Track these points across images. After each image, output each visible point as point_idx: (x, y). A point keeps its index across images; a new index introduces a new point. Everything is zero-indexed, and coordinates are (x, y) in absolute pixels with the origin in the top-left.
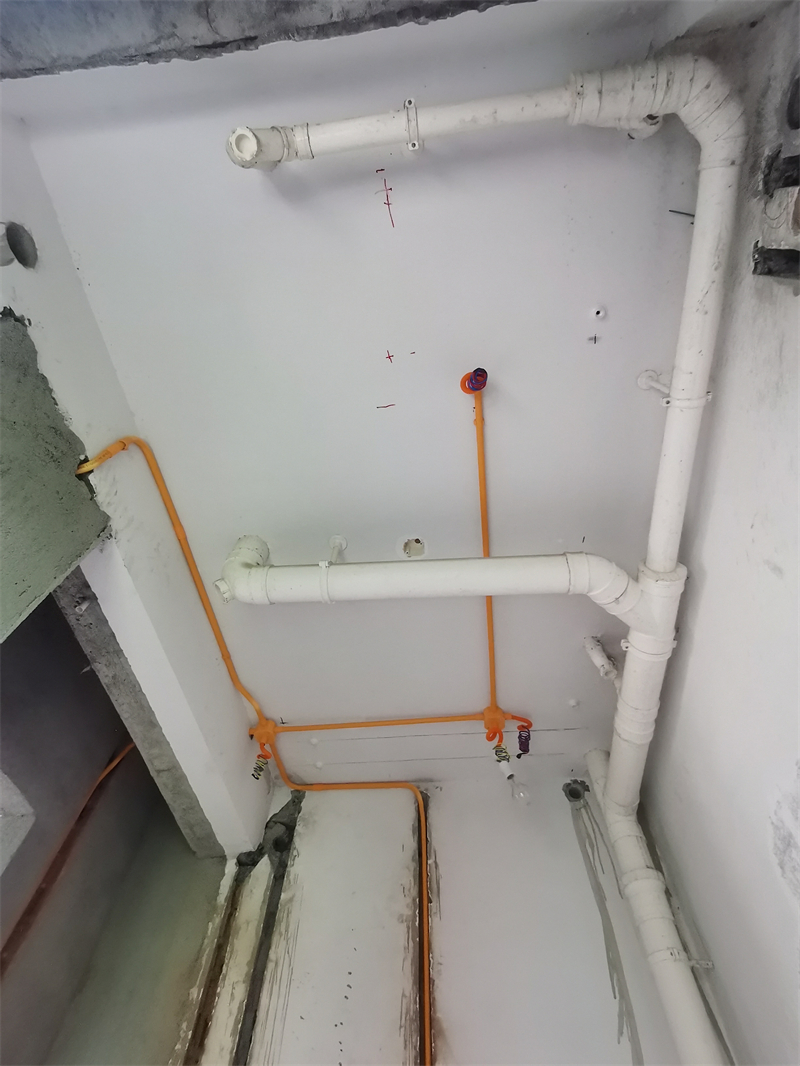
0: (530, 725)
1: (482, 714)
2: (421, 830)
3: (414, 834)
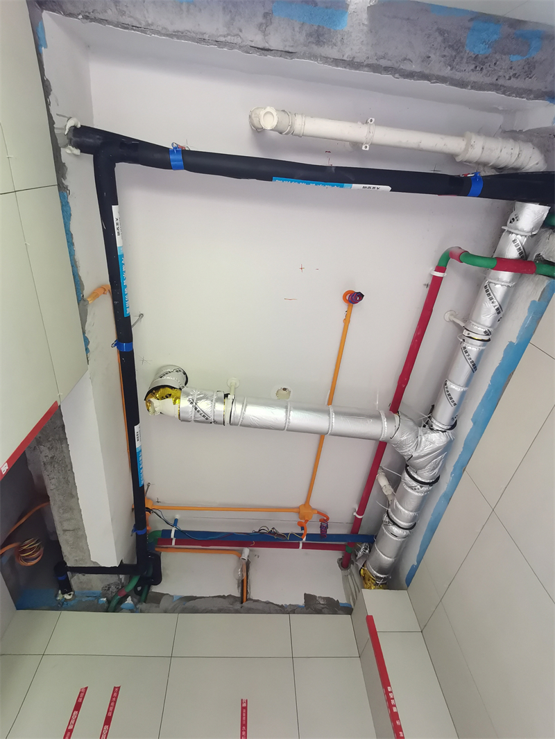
0: (328, 519)
1: (299, 508)
2: (244, 584)
3: (238, 587)
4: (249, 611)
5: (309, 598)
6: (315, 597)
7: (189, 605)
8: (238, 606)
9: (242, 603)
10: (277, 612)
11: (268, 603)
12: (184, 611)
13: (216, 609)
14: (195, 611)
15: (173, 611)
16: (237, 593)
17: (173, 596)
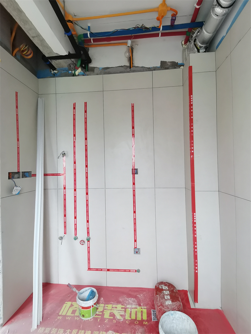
0: (177, 13)
1: (158, 8)
2: (131, 59)
3: (128, 61)
4: (134, 71)
5: (163, 63)
6: (166, 62)
7: (107, 71)
8: (129, 69)
9: (130, 68)
10: (147, 71)
11: (142, 67)
12: (105, 73)
13: (119, 72)
14: (109, 73)
15: (100, 74)
16: (128, 64)
17: (99, 68)
